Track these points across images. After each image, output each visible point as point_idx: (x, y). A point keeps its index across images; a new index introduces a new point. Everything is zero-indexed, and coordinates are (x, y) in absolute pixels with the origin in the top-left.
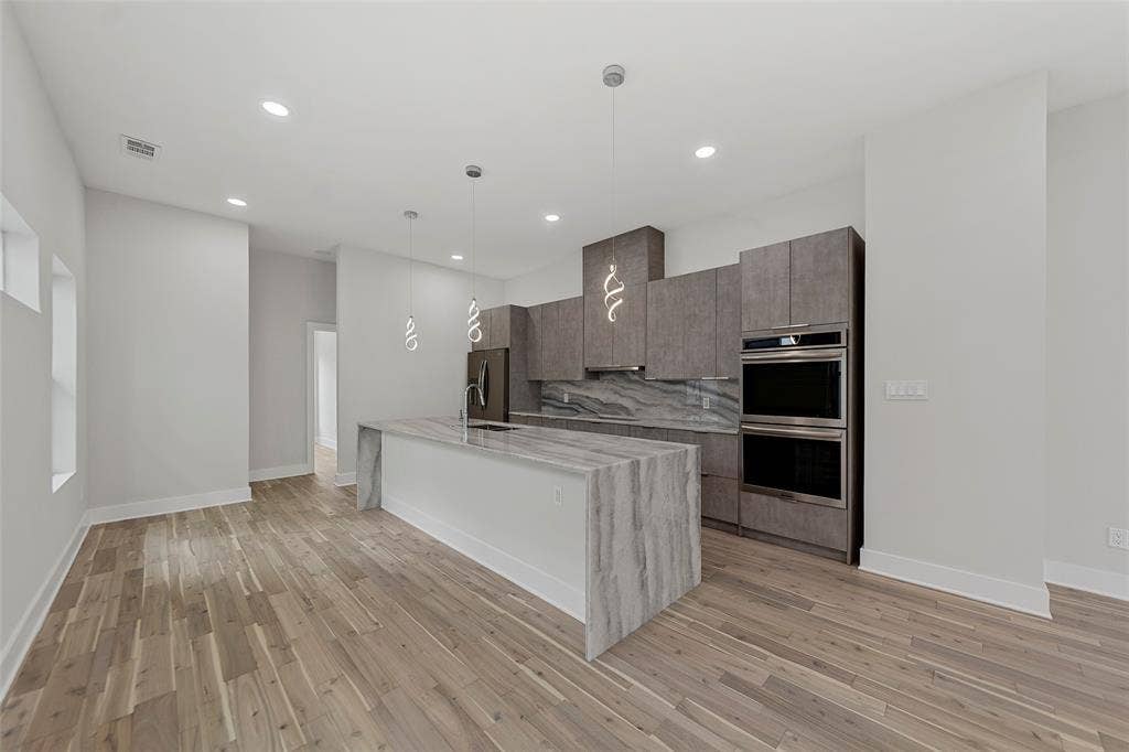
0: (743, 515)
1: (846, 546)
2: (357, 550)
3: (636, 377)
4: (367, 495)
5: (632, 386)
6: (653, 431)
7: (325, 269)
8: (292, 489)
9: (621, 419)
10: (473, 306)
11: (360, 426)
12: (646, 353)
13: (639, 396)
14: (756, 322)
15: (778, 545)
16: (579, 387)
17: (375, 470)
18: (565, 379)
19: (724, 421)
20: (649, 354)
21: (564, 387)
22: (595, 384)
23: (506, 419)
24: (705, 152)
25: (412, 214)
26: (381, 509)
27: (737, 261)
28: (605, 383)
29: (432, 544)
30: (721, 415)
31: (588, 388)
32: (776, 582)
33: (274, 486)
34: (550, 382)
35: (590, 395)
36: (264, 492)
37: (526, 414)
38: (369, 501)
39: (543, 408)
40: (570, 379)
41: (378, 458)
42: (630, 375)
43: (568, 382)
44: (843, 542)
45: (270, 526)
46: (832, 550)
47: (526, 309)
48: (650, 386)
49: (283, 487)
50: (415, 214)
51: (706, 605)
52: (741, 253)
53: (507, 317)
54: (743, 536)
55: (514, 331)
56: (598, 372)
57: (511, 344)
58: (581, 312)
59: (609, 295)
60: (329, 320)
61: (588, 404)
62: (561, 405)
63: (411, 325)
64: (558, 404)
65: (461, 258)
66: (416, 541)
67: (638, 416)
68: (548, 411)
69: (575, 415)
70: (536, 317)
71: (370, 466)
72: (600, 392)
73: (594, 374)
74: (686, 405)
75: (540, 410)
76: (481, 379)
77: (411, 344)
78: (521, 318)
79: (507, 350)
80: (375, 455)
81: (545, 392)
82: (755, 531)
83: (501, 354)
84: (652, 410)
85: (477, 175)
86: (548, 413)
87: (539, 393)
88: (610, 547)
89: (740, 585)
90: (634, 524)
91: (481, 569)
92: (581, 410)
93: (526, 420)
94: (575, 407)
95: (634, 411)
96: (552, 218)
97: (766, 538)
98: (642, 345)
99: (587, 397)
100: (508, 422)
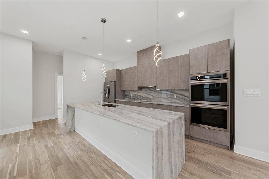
0: (191, 133)
1: (228, 144)
2: (62, 150)
3: (153, 89)
4: (70, 127)
5: (152, 92)
6: (160, 106)
7: (60, 58)
8: (48, 124)
9: (148, 102)
10: (103, 65)
11: (67, 105)
12: (156, 82)
13: (154, 95)
14: (195, 71)
15: (203, 142)
16: (136, 92)
17: (73, 119)
18: (132, 90)
19: (180, 102)
20: (158, 82)
21: (131, 92)
22: (141, 91)
23: (115, 102)
24: (181, 14)
25: (84, 38)
26: (75, 131)
27: (188, 53)
28: (143, 91)
29: (90, 146)
30: (179, 100)
31: (138, 93)
32: (210, 160)
33: (43, 123)
34: (127, 91)
35: (139, 95)
36: (39, 126)
37: (120, 100)
38: (71, 129)
39: (125, 98)
40: (133, 90)
41: (74, 115)
42: (151, 88)
43: (132, 91)
44: (227, 142)
45: (35, 139)
46: (223, 145)
47: (120, 70)
48: (157, 92)
49: (45, 123)
50: (86, 38)
51: (192, 175)
52: (189, 50)
53: (115, 72)
54: (191, 139)
55: (117, 77)
56: (141, 88)
57: (116, 80)
58: (136, 70)
59: (155, 56)
60: (61, 73)
61: (138, 97)
62: (131, 97)
63: (84, 73)
64: (129, 97)
65: (101, 55)
66: (84, 145)
67: (154, 101)
68: (126, 99)
69: (134, 100)
70: (123, 72)
71: (71, 118)
72: (142, 94)
73: (140, 89)
74: (168, 97)
75: (124, 99)
76: (107, 90)
77: (84, 79)
78: (119, 73)
79: (115, 81)
80: (73, 114)
81: (126, 93)
82: (195, 138)
83: (113, 83)
84: (158, 99)
85: (105, 22)
86: (127, 100)
87: (124, 94)
88: (162, 163)
89: (199, 162)
90: (169, 149)
91: (106, 158)
92: (136, 99)
93: (120, 102)
94: (135, 98)
95: (152, 99)
96: (129, 41)
97: (198, 140)
98: (155, 80)
99: (138, 95)
100: (115, 103)
